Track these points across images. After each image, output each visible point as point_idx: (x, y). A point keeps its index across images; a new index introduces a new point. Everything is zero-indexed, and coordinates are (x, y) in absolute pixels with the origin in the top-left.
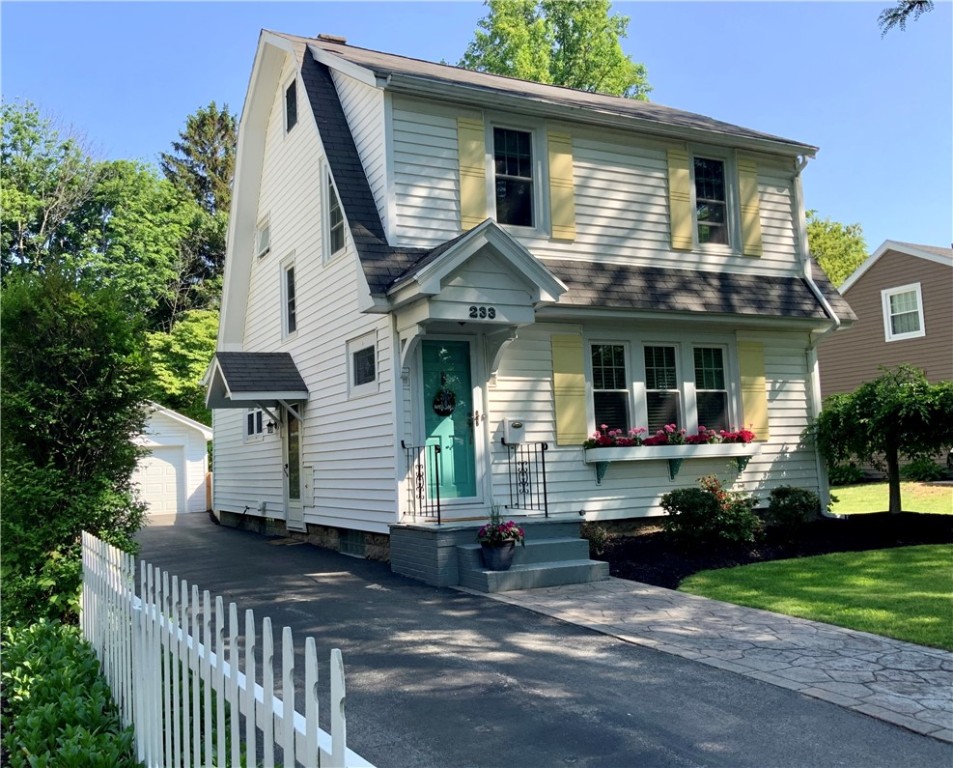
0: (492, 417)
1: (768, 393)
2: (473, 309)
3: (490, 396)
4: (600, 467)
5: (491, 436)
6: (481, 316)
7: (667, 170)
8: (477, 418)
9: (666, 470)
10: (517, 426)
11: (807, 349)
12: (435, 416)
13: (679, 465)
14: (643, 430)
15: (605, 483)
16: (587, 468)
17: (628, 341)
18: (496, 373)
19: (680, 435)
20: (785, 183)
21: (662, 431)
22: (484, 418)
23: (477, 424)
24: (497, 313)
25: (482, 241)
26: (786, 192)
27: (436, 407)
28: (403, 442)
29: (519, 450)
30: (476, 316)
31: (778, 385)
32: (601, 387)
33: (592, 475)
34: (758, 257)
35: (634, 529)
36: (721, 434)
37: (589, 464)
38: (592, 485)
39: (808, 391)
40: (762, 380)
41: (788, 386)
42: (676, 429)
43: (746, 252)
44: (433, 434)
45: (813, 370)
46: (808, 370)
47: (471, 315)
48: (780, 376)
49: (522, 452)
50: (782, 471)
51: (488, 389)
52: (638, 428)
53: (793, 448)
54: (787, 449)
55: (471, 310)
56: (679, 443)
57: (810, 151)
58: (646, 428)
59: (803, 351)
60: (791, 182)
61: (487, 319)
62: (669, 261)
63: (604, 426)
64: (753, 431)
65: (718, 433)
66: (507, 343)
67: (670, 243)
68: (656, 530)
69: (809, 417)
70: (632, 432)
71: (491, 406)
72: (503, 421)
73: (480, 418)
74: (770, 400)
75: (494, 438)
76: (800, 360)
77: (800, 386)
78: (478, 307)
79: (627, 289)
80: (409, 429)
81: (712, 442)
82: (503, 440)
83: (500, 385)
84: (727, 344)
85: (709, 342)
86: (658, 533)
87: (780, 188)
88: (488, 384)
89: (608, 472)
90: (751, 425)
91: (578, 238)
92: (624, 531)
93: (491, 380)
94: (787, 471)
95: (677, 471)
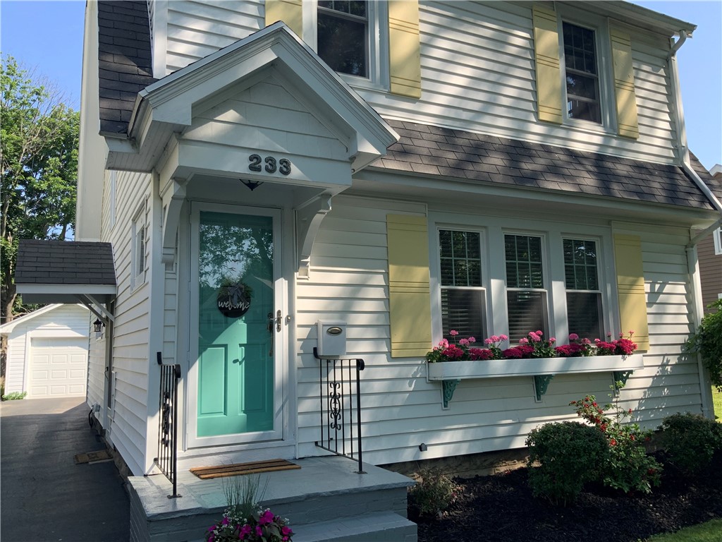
0: (300, 319)
1: (647, 295)
2: (255, 158)
3: (299, 290)
4: (447, 387)
5: (298, 345)
6: (267, 169)
7: (533, 30)
8: (279, 319)
9: (530, 388)
10: (335, 331)
11: (686, 247)
12: (221, 317)
13: (548, 382)
14: (503, 339)
15: (454, 406)
16: (430, 387)
17: (485, 227)
18: (308, 260)
19: (548, 345)
20: (659, 62)
21: (527, 340)
22: (290, 320)
23: (279, 329)
24: (293, 166)
25: (267, 56)
26: (662, 72)
27: (221, 305)
28: (159, 354)
29: (338, 364)
30: (259, 170)
31: (657, 286)
32: (451, 283)
33: (438, 396)
34: (633, 140)
35: (492, 465)
36: (596, 342)
37: (433, 382)
38: (437, 409)
39: (690, 294)
40: (642, 280)
41: (667, 288)
42: (542, 337)
43: (622, 133)
44: (214, 343)
45: (694, 271)
46: (689, 270)
47: (251, 168)
48: (660, 275)
49: (342, 367)
50: (663, 387)
51: (296, 281)
52: (497, 336)
53: (673, 361)
54: (668, 361)
55: (251, 159)
56: (547, 355)
57: (687, 28)
58: (507, 336)
59: (683, 249)
60: (667, 63)
61: (277, 174)
62: (534, 134)
63: (454, 332)
64: (634, 340)
65: (593, 342)
66: (318, 218)
67: (536, 114)
68: (519, 465)
69: (691, 324)
70: (488, 340)
71: (299, 305)
72: (316, 325)
73: (283, 321)
74: (650, 304)
75: (301, 348)
76: (679, 259)
77: (681, 289)
78: (263, 157)
79: (485, 168)
80: (172, 335)
81: (586, 354)
82: (315, 350)
83: (314, 277)
84: (600, 237)
85: (581, 232)
86: (521, 469)
87: (656, 67)
88: (296, 275)
89: (457, 393)
90: (631, 333)
91: (424, 96)
92: (478, 468)
93: (301, 269)
94: (668, 387)
95: (545, 390)
